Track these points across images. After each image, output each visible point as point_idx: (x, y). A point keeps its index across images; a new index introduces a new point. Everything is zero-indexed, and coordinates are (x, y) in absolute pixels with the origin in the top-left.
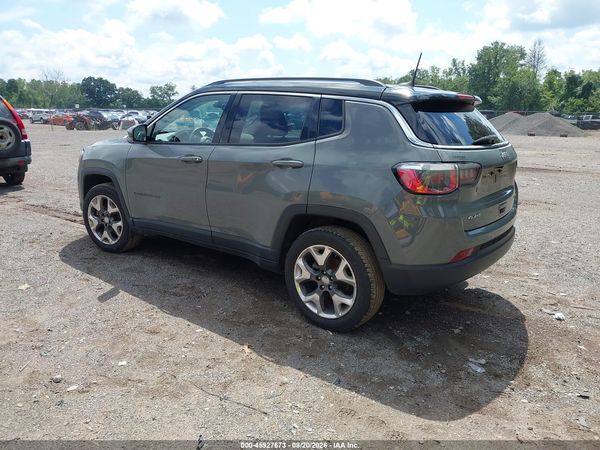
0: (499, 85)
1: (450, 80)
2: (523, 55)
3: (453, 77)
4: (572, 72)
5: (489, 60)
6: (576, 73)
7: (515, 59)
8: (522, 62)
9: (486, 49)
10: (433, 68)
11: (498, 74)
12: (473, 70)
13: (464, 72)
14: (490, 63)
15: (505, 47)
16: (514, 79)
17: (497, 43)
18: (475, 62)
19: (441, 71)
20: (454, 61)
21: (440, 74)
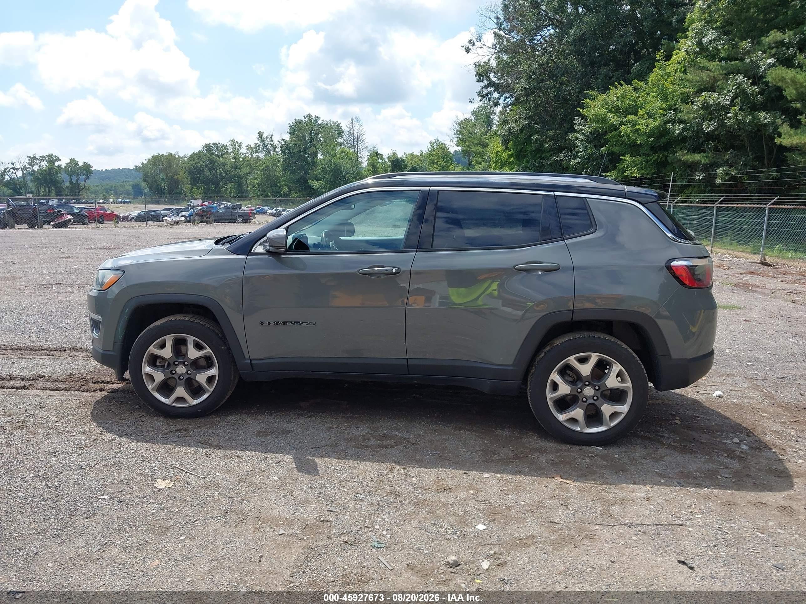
0: (320, 167)
1: (258, 158)
2: (340, 133)
3: (261, 155)
4: (395, 154)
5: (303, 136)
6: (400, 156)
7: (333, 137)
8: (340, 140)
9: (298, 123)
10: (234, 143)
11: (315, 154)
12: (285, 147)
13: (274, 150)
14: (305, 140)
15: (320, 122)
16: (337, 160)
17: (310, 116)
18: (287, 137)
19: (244, 146)
20: (260, 134)
21: (243, 150)
